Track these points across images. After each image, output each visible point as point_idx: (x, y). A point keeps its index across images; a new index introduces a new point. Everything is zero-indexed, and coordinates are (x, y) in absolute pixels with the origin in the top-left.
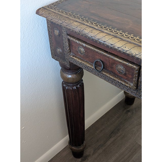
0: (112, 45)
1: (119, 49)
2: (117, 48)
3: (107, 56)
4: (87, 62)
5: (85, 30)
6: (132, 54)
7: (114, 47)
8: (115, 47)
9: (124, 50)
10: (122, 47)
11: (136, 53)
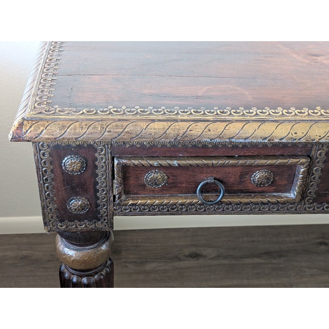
0: (265, 138)
1: (284, 141)
2: (278, 140)
3: (240, 164)
4: (172, 196)
5: (191, 131)
6: (313, 140)
7: (271, 141)
8: (273, 140)
9: (296, 139)
10: (290, 135)
11: (320, 136)
